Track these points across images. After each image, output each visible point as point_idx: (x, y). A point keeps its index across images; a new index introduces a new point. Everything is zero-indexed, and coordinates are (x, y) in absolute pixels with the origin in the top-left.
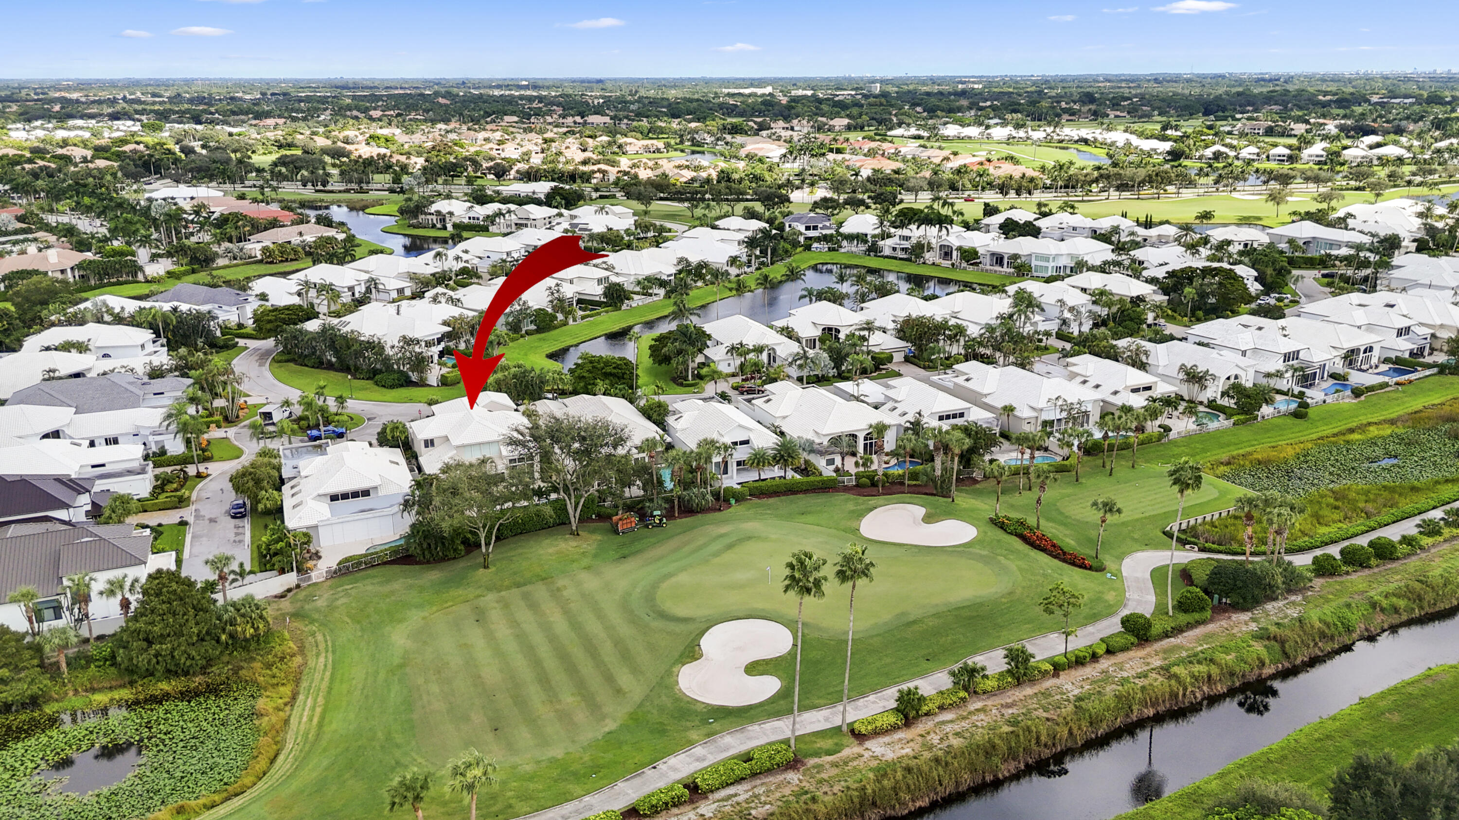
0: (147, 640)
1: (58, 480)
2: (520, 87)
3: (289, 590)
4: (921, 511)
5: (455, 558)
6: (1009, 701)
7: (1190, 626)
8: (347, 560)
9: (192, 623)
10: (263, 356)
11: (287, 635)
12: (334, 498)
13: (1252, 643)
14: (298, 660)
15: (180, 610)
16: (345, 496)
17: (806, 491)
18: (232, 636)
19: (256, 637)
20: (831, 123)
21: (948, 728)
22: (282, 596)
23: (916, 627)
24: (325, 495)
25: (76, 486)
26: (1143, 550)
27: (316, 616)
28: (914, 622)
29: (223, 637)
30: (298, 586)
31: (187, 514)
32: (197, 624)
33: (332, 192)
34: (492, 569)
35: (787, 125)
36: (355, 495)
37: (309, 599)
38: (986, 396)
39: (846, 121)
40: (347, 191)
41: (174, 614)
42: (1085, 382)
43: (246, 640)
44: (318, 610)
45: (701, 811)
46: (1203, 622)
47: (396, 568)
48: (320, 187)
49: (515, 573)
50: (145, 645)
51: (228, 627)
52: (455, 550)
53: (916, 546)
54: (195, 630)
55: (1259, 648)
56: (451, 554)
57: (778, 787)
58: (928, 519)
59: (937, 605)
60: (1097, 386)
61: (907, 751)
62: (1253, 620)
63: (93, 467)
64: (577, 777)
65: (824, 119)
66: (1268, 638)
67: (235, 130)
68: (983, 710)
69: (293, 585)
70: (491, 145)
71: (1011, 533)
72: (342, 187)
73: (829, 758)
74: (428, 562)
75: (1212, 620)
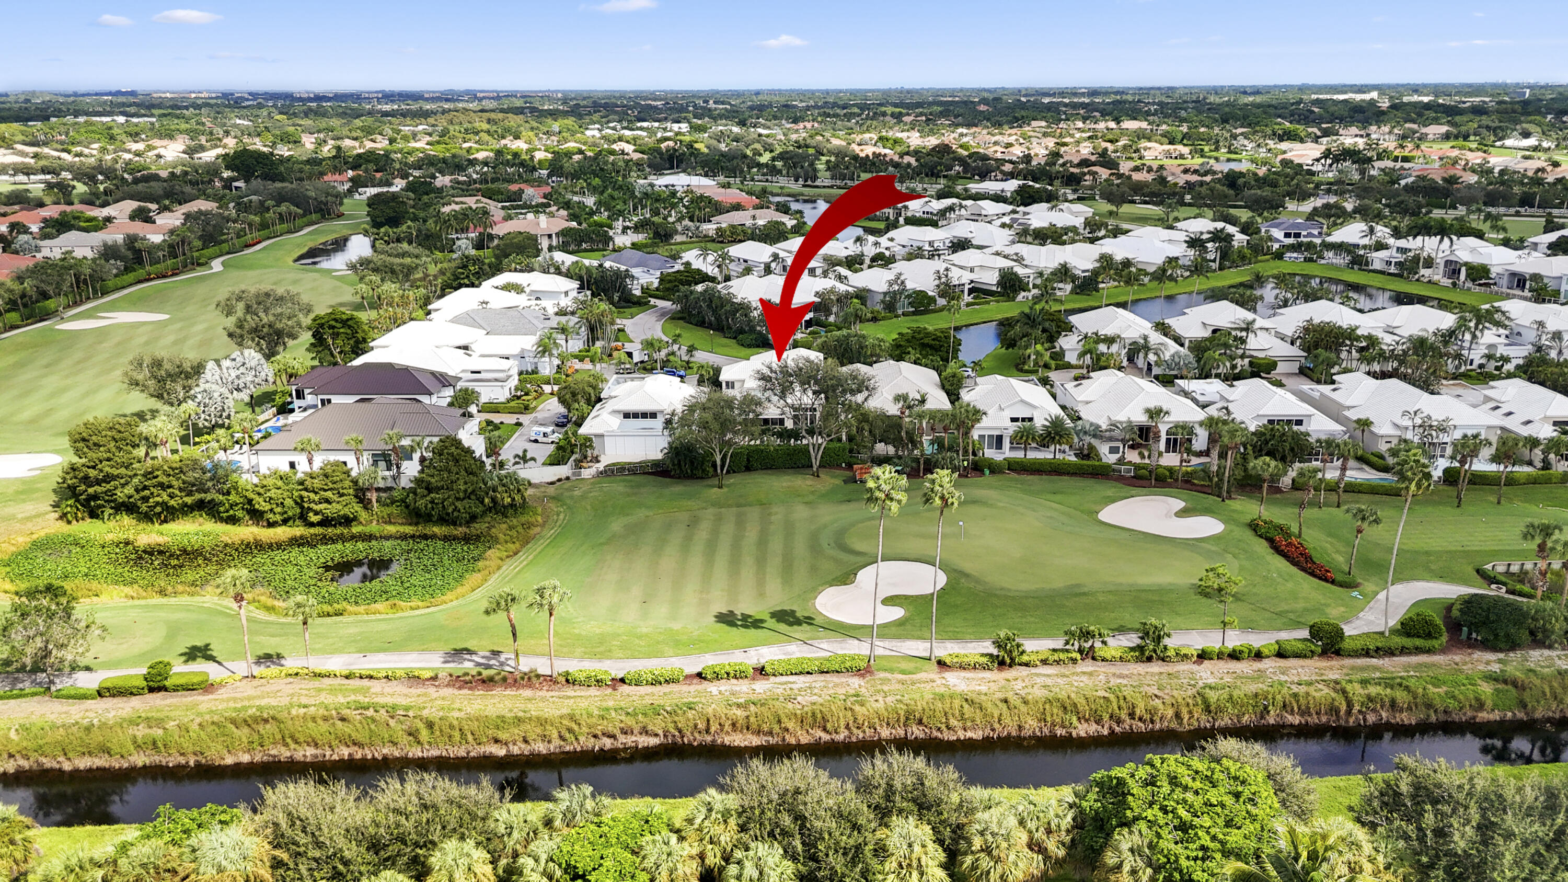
0: (427, 488)
1: (433, 373)
2: (1075, 94)
3: (559, 480)
4: (1179, 504)
5: (702, 478)
6: (1126, 672)
7: (1404, 651)
8: (614, 464)
9: (461, 482)
10: (663, 313)
11: (539, 510)
12: (627, 416)
13: (1479, 682)
14: (538, 529)
15: (455, 469)
16: (636, 415)
17: (1074, 474)
18: (494, 500)
19: (512, 505)
20: (1424, 130)
21: (1039, 680)
22: (552, 483)
23: (1084, 599)
24: (619, 412)
25: (443, 380)
26: (1428, 581)
27: (568, 502)
28: (1084, 594)
29: (486, 500)
30: (568, 478)
31: (525, 419)
32: (466, 483)
33: (817, 187)
34: (725, 490)
35: (1362, 133)
36: (644, 415)
37: (570, 489)
38: (1349, 408)
39: (1444, 129)
40: (832, 187)
41: (449, 472)
42: (1497, 408)
43: (504, 506)
44: (572, 497)
45: (754, 687)
46: (1429, 651)
47: (651, 478)
48: (809, 183)
49: (741, 496)
50: (426, 492)
51: (491, 493)
52: (703, 471)
53: (1144, 533)
54: (462, 488)
55: (1486, 689)
56: (700, 473)
57: (836, 685)
58: (1183, 513)
59: (1121, 584)
60: (1510, 413)
61: (984, 689)
62: (1500, 661)
63: (473, 372)
64: (677, 643)
65: (1415, 126)
66: (1505, 682)
67: (764, 132)
68: (1090, 674)
69: (564, 476)
70: (997, 148)
71: (1261, 536)
72: (828, 182)
73: (901, 676)
74: (679, 478)
75: (1443, 651)
